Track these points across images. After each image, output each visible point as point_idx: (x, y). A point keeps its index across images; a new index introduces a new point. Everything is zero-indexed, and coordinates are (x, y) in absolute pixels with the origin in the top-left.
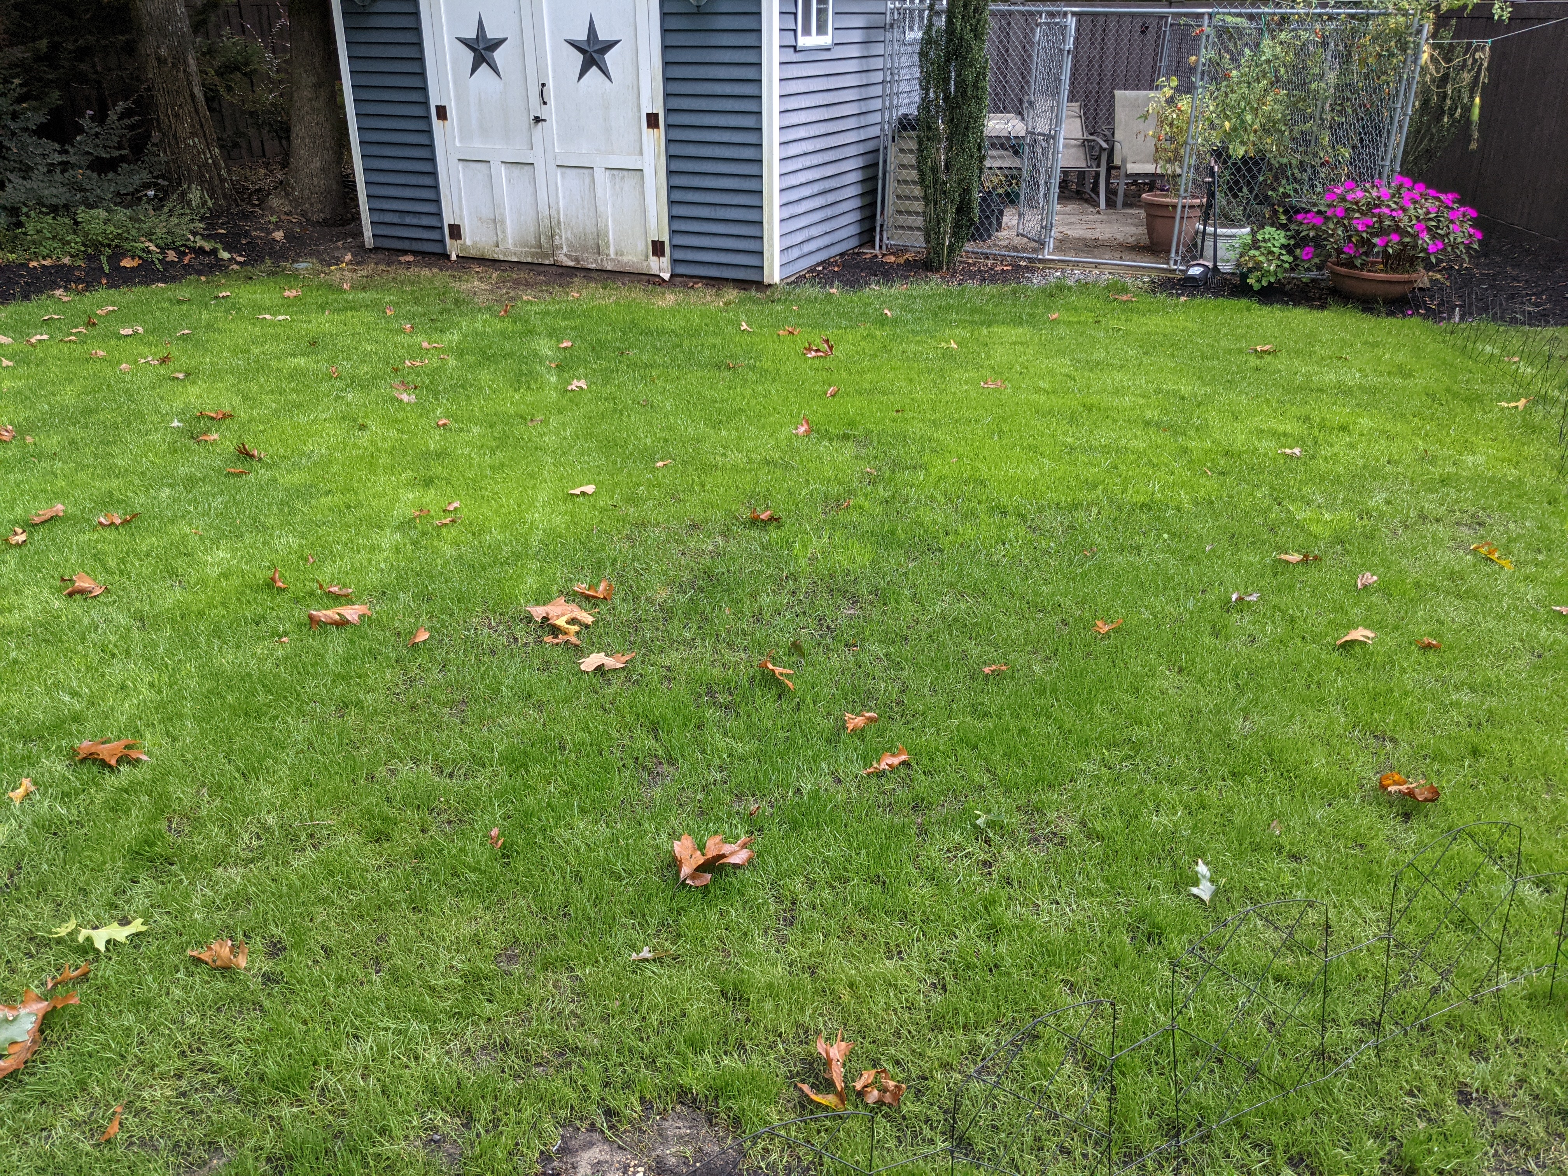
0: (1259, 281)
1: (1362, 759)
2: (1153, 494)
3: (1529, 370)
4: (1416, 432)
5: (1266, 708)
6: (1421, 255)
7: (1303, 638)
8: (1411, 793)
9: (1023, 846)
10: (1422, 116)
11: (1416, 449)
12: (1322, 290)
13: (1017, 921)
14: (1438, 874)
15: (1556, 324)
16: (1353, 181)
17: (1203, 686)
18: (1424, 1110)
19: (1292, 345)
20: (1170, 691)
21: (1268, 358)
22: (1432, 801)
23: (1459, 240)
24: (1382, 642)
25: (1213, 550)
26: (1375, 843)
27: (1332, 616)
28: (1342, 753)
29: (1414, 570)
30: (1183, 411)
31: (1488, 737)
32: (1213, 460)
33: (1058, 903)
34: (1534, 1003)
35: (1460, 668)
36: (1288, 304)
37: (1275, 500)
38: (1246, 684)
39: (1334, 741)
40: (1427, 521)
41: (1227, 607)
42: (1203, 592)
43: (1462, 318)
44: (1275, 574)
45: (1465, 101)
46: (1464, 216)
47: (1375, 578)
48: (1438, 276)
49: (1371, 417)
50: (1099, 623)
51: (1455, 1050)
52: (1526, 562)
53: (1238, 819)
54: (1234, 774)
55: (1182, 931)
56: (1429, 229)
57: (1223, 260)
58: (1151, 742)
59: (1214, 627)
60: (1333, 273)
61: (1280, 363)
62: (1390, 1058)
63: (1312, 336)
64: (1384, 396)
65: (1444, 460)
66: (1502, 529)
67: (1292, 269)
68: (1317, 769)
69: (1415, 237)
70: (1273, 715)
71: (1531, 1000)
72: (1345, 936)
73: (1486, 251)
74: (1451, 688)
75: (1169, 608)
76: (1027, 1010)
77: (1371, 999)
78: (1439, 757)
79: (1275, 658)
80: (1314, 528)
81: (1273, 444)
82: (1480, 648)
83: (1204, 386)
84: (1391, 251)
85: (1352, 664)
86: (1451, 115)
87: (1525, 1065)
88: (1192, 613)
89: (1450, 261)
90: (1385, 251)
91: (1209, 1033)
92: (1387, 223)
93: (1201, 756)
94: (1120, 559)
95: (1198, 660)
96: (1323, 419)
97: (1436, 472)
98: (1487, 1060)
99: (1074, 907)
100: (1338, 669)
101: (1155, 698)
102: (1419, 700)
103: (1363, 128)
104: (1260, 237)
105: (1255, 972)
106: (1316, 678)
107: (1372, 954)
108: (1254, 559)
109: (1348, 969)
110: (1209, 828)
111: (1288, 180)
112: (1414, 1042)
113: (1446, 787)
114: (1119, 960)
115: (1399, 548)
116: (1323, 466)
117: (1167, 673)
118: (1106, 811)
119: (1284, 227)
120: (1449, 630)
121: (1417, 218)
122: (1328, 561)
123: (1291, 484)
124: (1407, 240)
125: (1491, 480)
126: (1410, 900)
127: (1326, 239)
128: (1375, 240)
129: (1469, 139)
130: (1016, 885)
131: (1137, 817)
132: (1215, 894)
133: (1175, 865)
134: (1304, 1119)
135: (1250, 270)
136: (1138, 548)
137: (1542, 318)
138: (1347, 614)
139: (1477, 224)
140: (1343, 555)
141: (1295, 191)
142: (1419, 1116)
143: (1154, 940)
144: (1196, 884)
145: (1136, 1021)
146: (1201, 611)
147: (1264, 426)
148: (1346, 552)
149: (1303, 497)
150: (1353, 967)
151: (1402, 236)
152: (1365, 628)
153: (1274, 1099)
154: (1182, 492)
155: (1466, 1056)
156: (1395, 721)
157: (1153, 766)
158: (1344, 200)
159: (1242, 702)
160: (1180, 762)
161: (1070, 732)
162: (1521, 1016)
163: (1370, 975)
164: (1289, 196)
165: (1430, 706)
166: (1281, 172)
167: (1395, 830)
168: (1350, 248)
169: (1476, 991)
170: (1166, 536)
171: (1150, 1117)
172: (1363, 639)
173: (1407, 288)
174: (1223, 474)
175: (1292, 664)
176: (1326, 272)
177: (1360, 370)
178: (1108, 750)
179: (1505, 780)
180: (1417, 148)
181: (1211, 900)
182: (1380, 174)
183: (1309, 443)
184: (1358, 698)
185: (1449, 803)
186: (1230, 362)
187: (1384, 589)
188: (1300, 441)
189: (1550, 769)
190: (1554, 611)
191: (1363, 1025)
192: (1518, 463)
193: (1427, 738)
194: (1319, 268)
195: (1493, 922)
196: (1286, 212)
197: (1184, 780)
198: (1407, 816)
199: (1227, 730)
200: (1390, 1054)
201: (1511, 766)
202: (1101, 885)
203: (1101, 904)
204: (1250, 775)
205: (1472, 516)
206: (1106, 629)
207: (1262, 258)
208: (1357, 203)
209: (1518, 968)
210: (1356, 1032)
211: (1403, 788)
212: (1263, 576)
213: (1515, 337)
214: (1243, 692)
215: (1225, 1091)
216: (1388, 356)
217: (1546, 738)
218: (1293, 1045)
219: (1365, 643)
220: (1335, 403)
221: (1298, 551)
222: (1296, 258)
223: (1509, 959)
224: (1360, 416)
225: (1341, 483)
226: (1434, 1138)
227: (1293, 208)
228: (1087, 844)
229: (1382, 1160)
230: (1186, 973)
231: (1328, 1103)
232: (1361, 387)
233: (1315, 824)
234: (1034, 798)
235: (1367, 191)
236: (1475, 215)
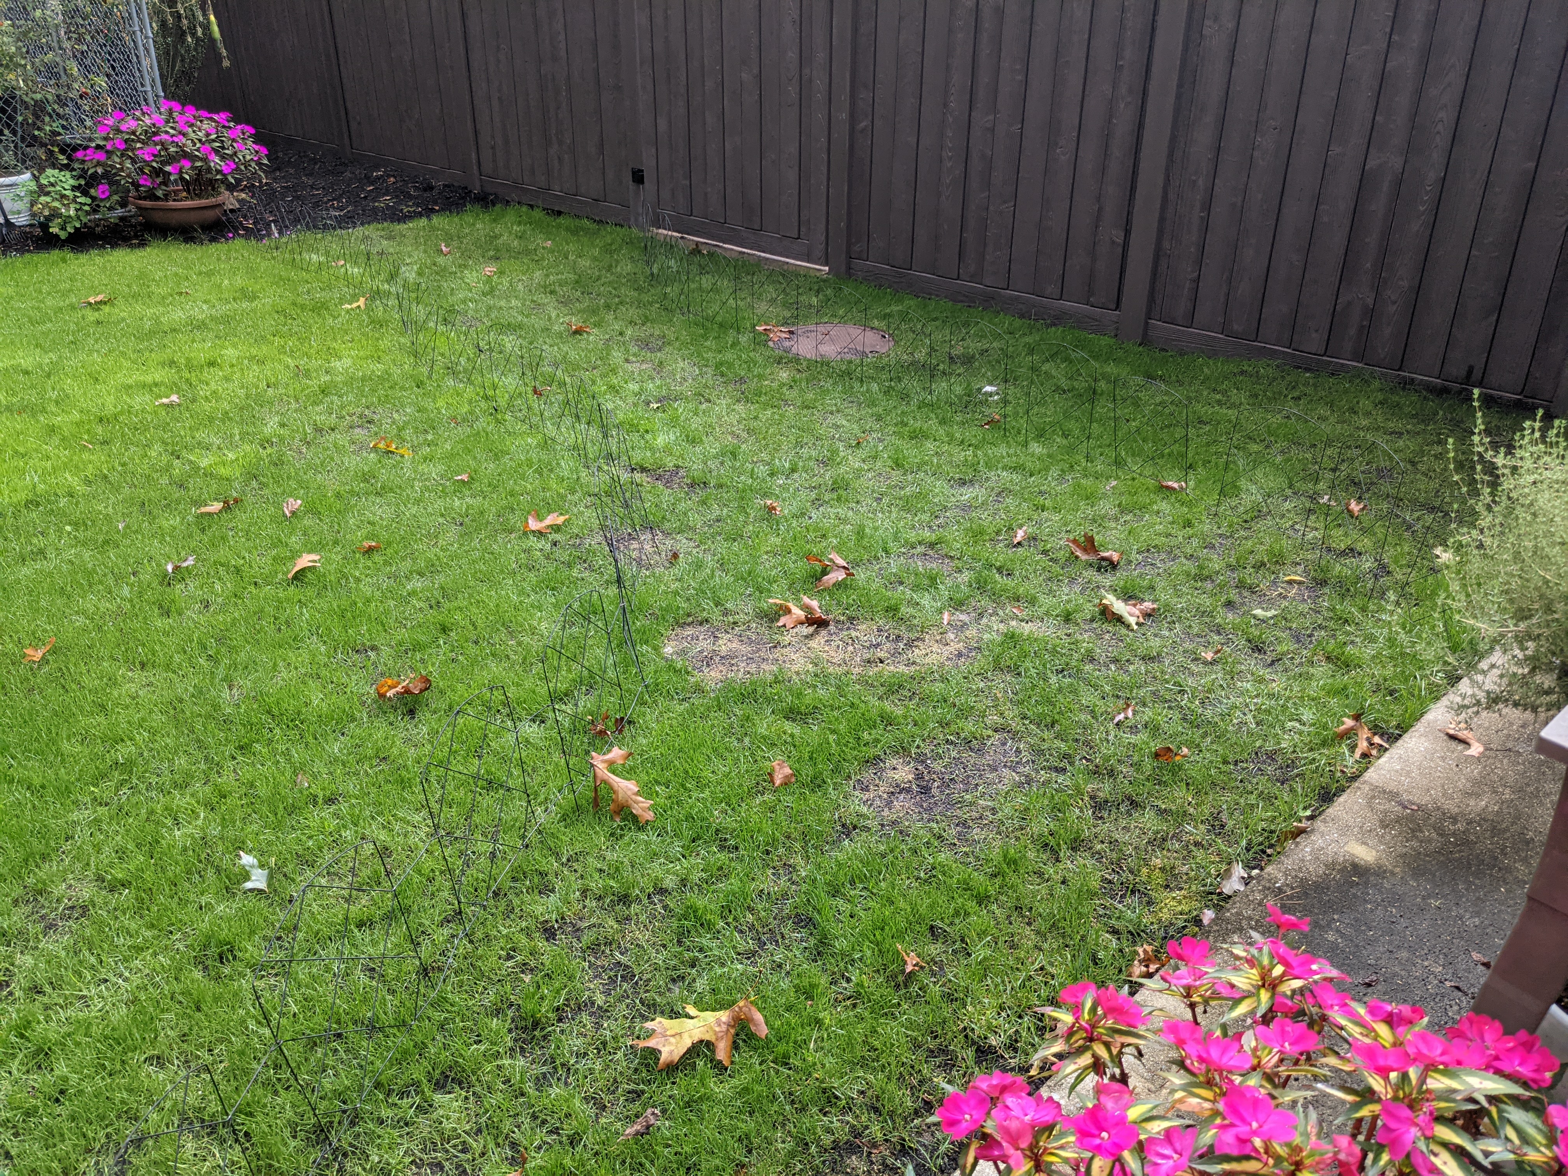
0: (63, 228)
1: (354, 678)
2: (34, 487)
3: (356, 270)
4: (282, 350)
5: (246, 667)
6: (218, 177)
7: (256, 584)
8: (407, 691)
9: (39, 941)
10: (164, 37)
11: (288, 367)
12: (135, 226)
13: (65, 1029)
14: (456, 752)
15: (362, 224)
16: (122, 111)
17: (174, 672)
18: (524, 964)
19: (126, 289)
20: (141, 693)
21: (106, 309)
22: (427, 689)
23: (248, 158)
24: (329, 561)
25: (127, 527)
26: (395, 751)
27: (274, 552)
28: (335, 680)
29: (331, 483)
30: (33, 387)
31: (449, 611)
32: (88, 432)
33: (106, 981)
34: (568, 821)
35: (403, 559)
36: (105, 248)
37: (172, 454)
38: (218, 652)
39: (324, 672)
40: (324, 433)
41: (166, 581)
42: (134, 574)
43: (280, 233)
44: (203, 530)
45: (201, 19)
46: (243, 134)
47: (299, 502)
48: (244, 195)
49: (235, 346)
50: (29, 651)
51: (527, 898)
52: (420, 445)
53: (263, 791)
54: (241, 748)
55: (252, 933)
56: (216, 151)
57: (13, 213)
58: (141, 755)
59: (161, 607)
60: (139, 208)
61: (120, 311)
62: (481, 937)
63: (142, 276)
64: (239, 322)
65: (316, 371)
66: (389, 421)
67: (95, 211)
68: (318, 706)
69: (205, 160)
70: (257, 671)
71: (565, 820)
72: (403, 849)
73: (276, 166)
74: (404, 580)
75: (104, 605)
76: (119, 1117)
77: (446, 893)
78: (418, 647)
79: (236, 614)
80: (223, 471)
81: (147, 397)
82: (413, 535)
83: (46, 352)
84: (187, 177)
85: (311, 592)
86: (194, 35)
87: (582, 877)
88: (131, 601)
89: (249, 179)
90: (182, 179)
91: (319, 1018)
92: (172, 149)
93: (201, 745)
94: (25, 571)
95: (157, 648)
96: (188, 360)
97: (314, 384)
98: (553, 891)
99: (127, 974)
100: (300, 601)
101: (127, 707)
102: (381, 602)
103: (110, 55)
104: (44, 182)
105: (338, 932)
106: (283, 619)
107: (432, 853)
108: (176, 521)
109: (416, 878)
110: (239, 814)
111: (51, 117)
112: (494, 910)
113: (433, 670)
114: (199, 1001)
115: (309, 467)
116: (207, 406)
117: (130, 674)
118: (121, 854)
119: (67, 167)
120: (381, 527)
121: (200, 141)
122: (249, 499)
123: (182, 433)
124: (199, 164)
125: (363, 379)
126: (443, 787)
127: (116, 174)
128: (168, 168)
129: (219, 58)
130: (48, 989)
131: (158, 842)
132: (270, 877)
133: (218, 870)
134: (434, 1039)
135: (49, 219)
136: (42, 552)
137: (347, 221)
138: (287, 545)
139: (258, 139)
140: (261, 489)
141: (63, 127)
142: (523, 972)
143: (228, 960)
144: (247, 877)
145: (242, 1053)
146: (140, 595)
147: (130, 381)
148: (262, 487)
149: (199, 443)
150: (421, 875)
151: (194, 161)
152: (310, 552)
153: (402, 1040)
154: (67, 475)
155: (537, 898)
156: (369, 630)
157: (154, 780)
158: (118, 131)
159: (221, 672)
160: (182, 761)
161: (43, 787)
162: (563, 837)
163: (437, 873)
164: (59, 134)
165: (392, 603)
166: (39, 109)
167: (407, 730)
168: (145, 180)
169: (523, 837)
170: (68, 528)
171: (295, 1137)
172: (311, 564)
173: (217, 211)
174: (105, 442)
175: (255, 613)
176: (131, 207)
177: (205, 302)
178: (96, 785)
179: (476, 643)
180: (173, 70)
181: (269, 886)
182: (145, 100)
183: (184, 387)
184: (329, 622)
185: (441, 684)
186: (65, 321)
187: (312, 510)
188: (174, 387)
189: (507, 619)
190: (458, 481)
191: (449, 922)
192: (379, 357)
193: (402, 634)
194: (123, 204)
195: (513, 770)
196: (63, 151)
197: (193, 778)
198: (412, 712)
199: (216, 707)
200: (480, 934)
201: (476, 629)
202: (148, 934)
203: (155, 954)
204: (258, 741)
205: (360, 417)
206: (40, 654)
207: (56, 204)
208: (134, 133)
209: (546, 799)
210: (446, 932)
211: (399, 689)
212: (190, 536)
213: (332, 242)
214: (217, 662)
215: (355, 1062)
216: (226, 282)
217: (493, 593)
218: (397, 979)
219: (314, 567)
220: (193, 341)
221: (216, 499)
222: (93, 199)
223: (536, 794)
224: (223, 347)
225: (230, 419)
226: (541, 983)
227: (69, 146)
228: (113, 900)
229: (510, 1031)
230: (273, 972)
231: (448, 1012)
232: (212, 318)
233: (336, 760)
234: (31, 881)
235: (139, 119)
236: (253, 132)
